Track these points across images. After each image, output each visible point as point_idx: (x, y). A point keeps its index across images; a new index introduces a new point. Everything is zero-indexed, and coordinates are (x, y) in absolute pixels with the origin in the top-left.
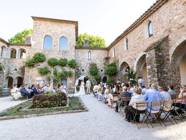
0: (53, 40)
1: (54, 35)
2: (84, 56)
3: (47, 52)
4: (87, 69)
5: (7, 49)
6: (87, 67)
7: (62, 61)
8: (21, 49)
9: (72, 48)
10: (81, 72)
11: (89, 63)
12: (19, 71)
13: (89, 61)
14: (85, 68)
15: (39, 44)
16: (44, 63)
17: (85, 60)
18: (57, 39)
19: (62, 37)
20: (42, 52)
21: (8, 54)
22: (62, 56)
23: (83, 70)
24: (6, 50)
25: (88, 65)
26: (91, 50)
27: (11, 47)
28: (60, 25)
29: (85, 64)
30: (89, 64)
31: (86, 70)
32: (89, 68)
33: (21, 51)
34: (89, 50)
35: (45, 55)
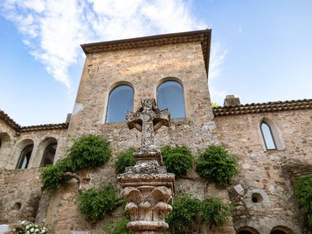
0: (136, 92)
1: (140, 79)
2: (245, 140)
3: (115, 131)
4: (272, 188)
5: (12, 143)
6: (272, 181)
7: (170, 156)
8: (47, 139)
9: (200, 108)
10: (250, 204)
11: (273, 164)
12: (27, 208)
13: (272, 157)
14: (261, 185)
15: (95, 109)
16: (102, 171)
17: (253, 155)
18: (147, 87)
19: (165, 80)
20: (100, 133)
21: (12, 158)
22: (167, 138)
23: (256, 198)
24: (9, 146)
25: (275, 174)
26: (269, 116)
27: (24, 137)
28: (157, 51)
29: (260, 171)
30: (276, 168)
31: (269, 194)
32: (282, 184)
33: (46, 145)
34: (259, 117)
35: (109, 143)
